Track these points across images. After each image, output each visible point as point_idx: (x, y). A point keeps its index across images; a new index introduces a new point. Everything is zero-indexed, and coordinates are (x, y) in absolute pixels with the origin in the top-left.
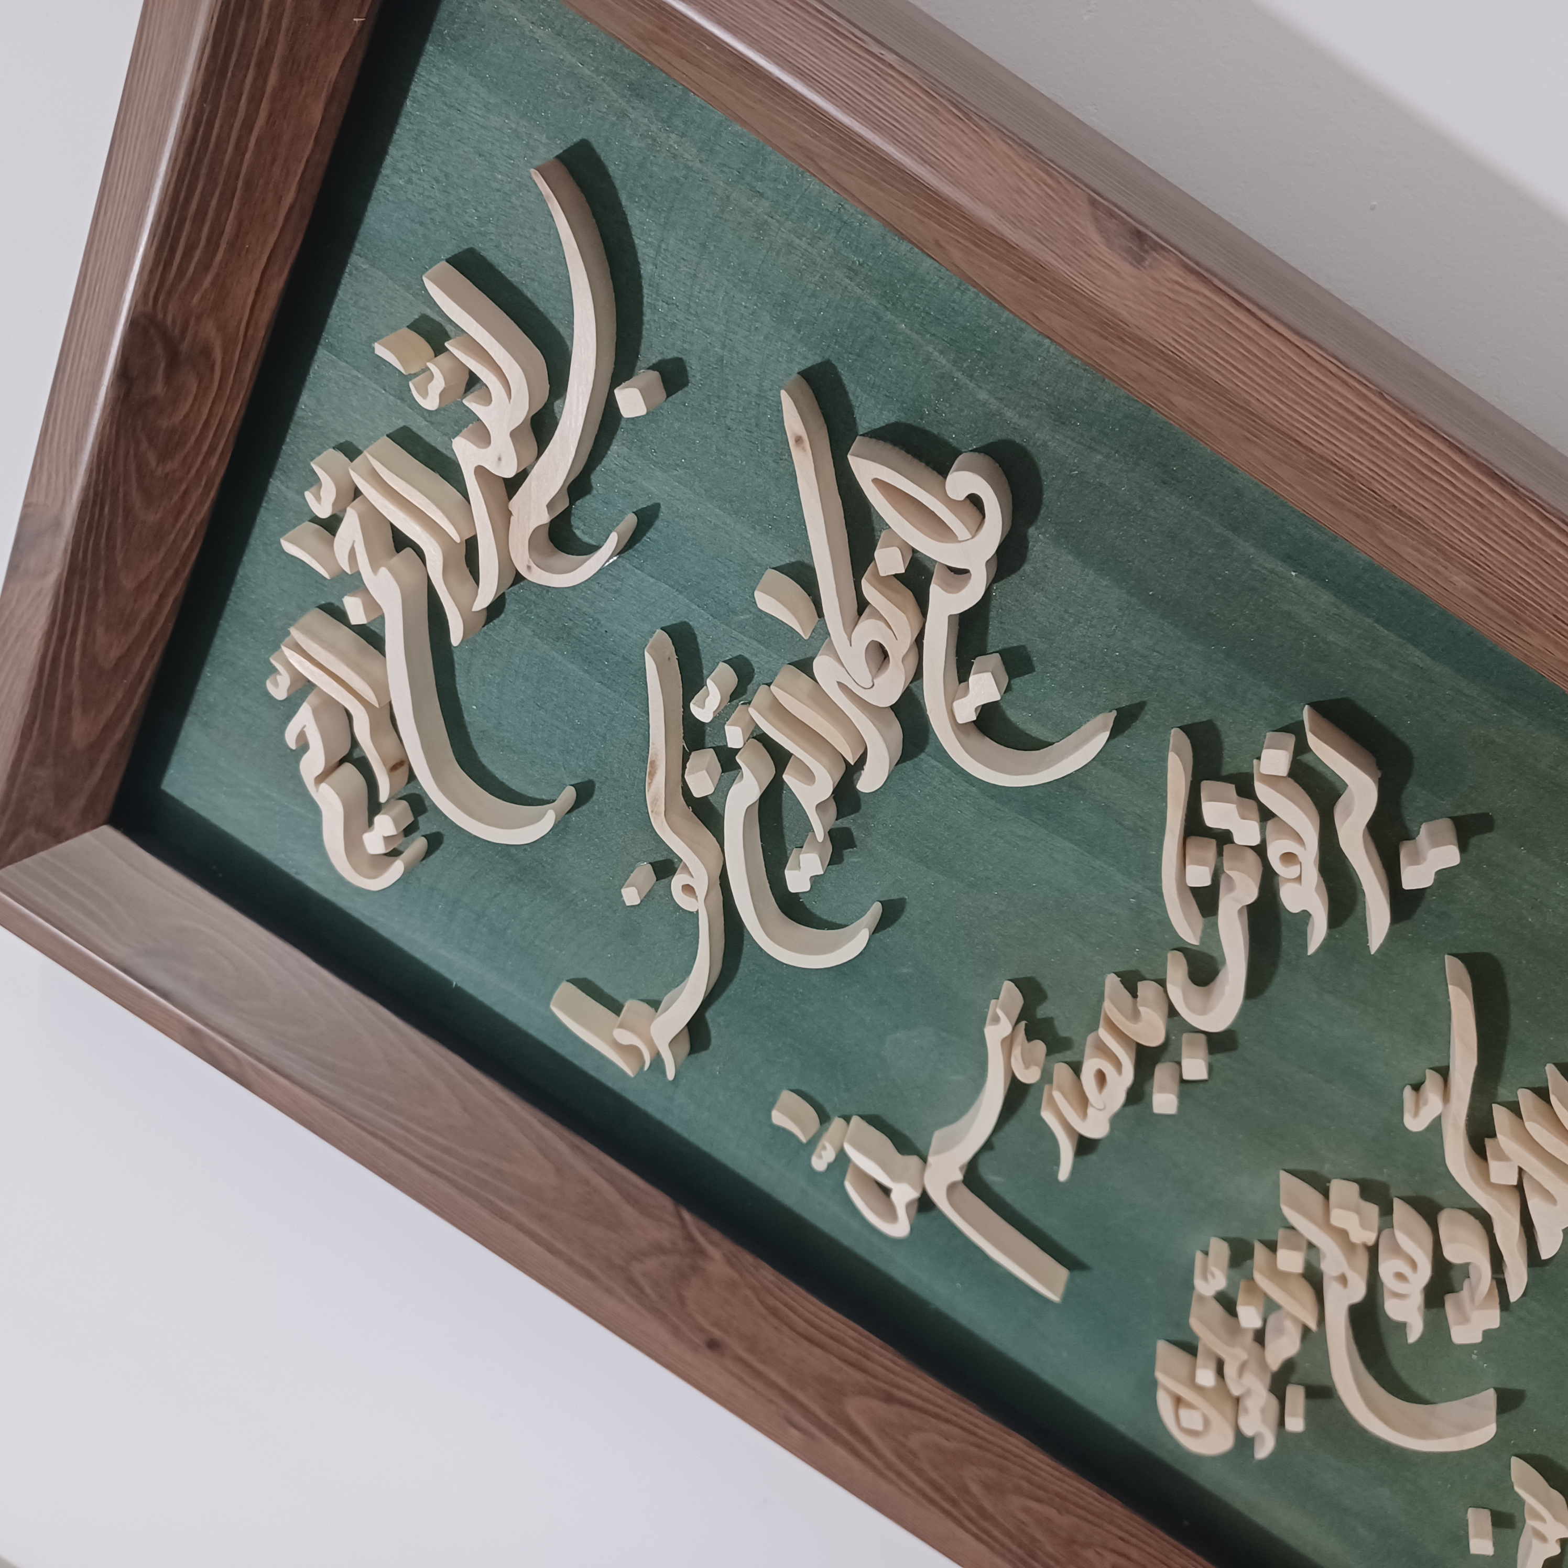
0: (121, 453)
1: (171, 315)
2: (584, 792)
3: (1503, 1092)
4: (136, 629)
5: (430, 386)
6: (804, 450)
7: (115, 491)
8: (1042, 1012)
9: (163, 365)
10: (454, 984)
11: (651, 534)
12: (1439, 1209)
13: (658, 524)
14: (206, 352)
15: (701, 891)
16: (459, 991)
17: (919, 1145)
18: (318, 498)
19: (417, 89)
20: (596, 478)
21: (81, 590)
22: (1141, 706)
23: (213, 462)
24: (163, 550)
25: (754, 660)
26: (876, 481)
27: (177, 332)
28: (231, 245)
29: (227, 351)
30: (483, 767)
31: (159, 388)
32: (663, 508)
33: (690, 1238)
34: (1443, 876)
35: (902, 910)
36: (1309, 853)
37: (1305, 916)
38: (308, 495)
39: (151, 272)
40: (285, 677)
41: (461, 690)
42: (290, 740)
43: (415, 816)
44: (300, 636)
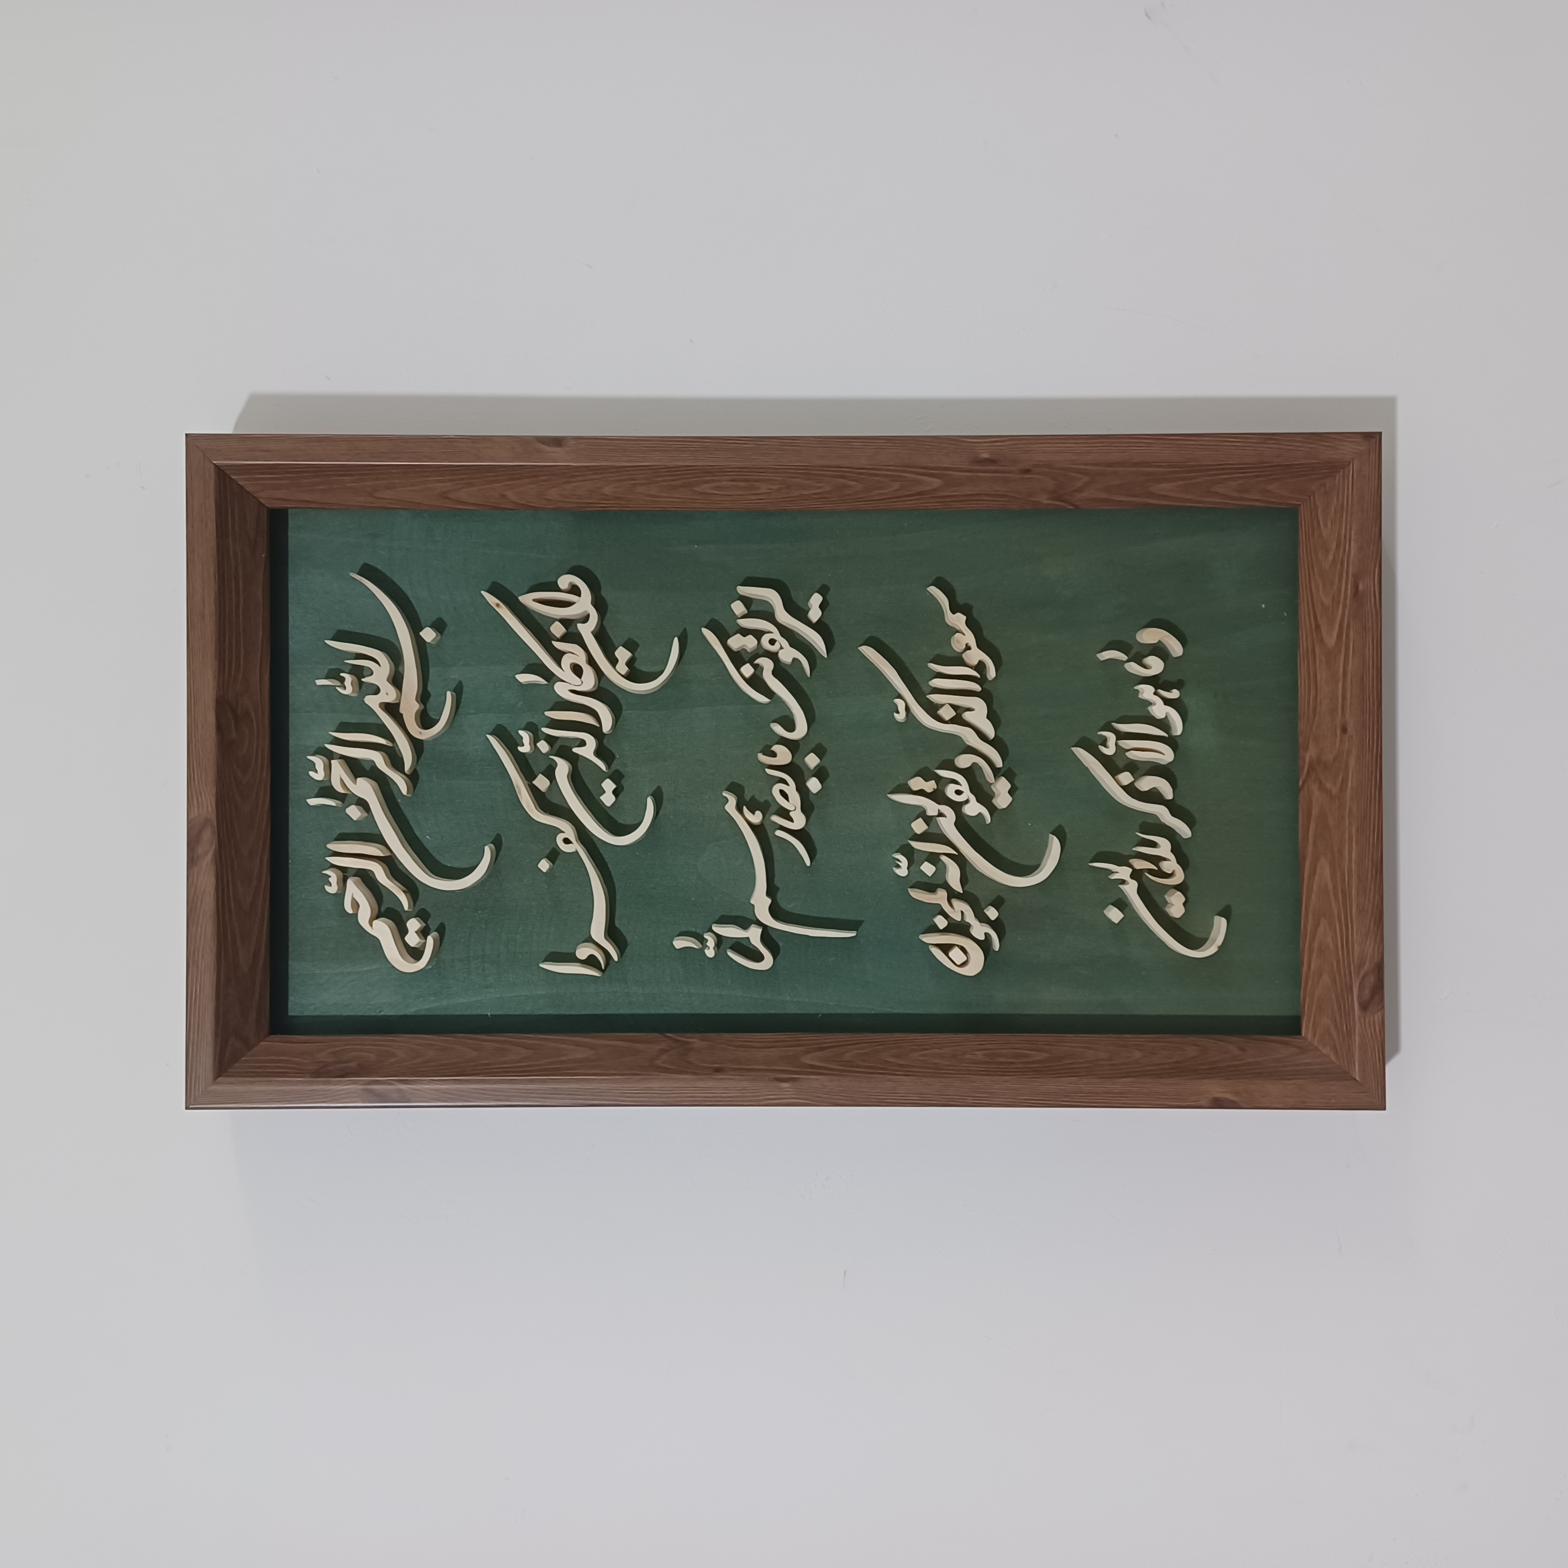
0: (226, 771)
1: (230, 696)
2: (497, 843)
3: (925, 689)
4: (255, 881)
5: (346, 683)
6: (501, 607)
7: (228, 793)
8: (747, 797)
9: (233, 722)
10: (489, 1014)
11: (464, 696)
12: (953, 761)
13: (465, 689)
14: (248, 713)
15: (572, 837)
17: (751, 917)
18: (316, 772)
19: (291, 585)
20: (429, 689)
21: (226, 856)
22: (685, 630)
23: (264, 774)
25: (534, 721)
26: (534, 600)
27: (235, 703)
28: (245, 659)
29: (256, 714)
31: (234, 735)
32: (463, 681)
33: (677, 1041)
34: (822, 607)
35: (662, 793)
36: (776, 635)
37: (795, 660)
38: (312, 774)
39: (219, 674)
40: (333, 877)
41: (418, 833)
42: (349, 909)
43: (426, 923)
44: (333, 846)
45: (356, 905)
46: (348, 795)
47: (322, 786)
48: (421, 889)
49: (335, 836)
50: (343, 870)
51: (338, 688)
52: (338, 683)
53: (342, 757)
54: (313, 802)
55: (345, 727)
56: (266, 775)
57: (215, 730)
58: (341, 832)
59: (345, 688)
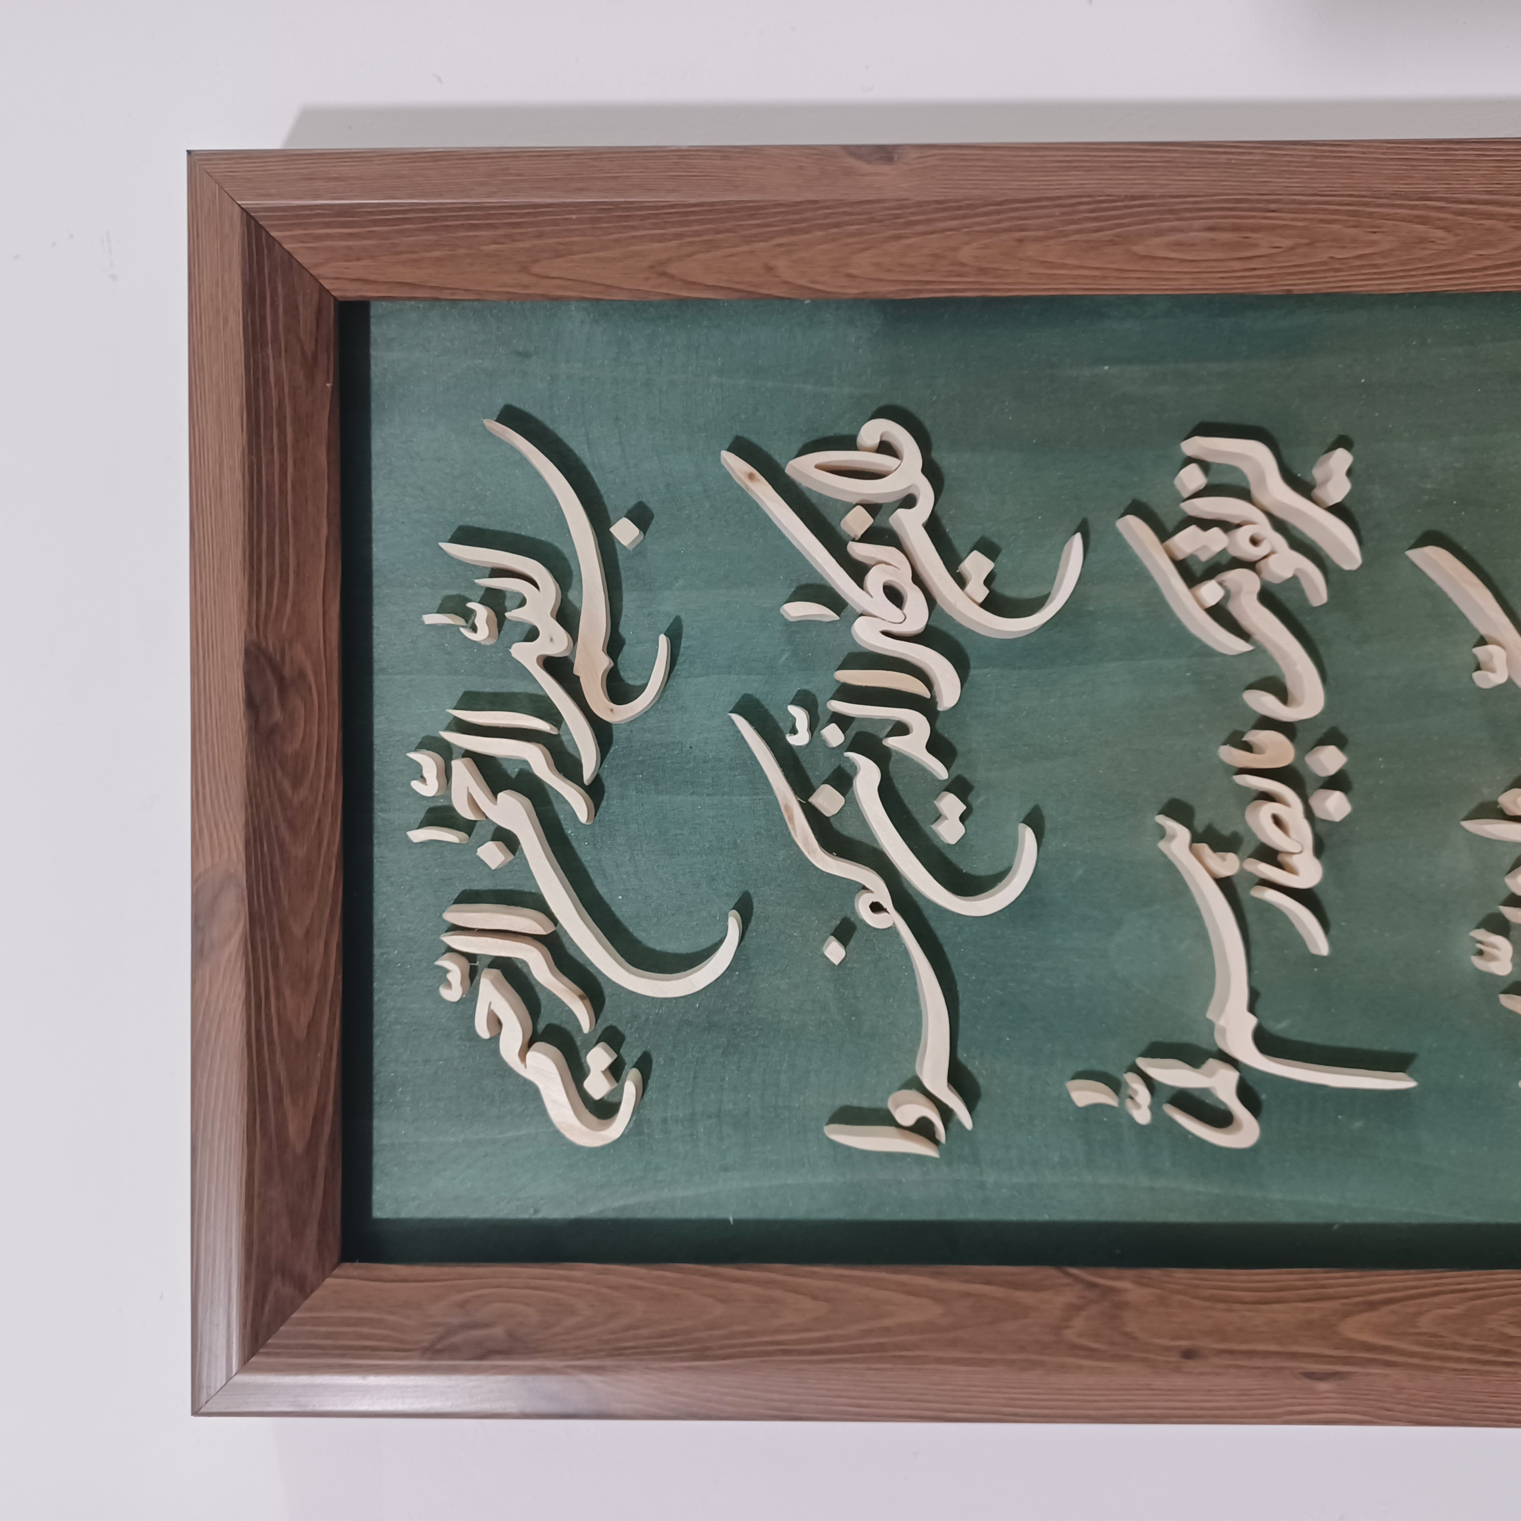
0: (264, 782)
1: (271, 644)
4: (315, 987)
5: (475, 622)
6: (759, 480)
7: (267, 824)
8: (1200, 827)
9: (275, 691)
11: (685, 642)
13: (686, 631)
14: (302, 675)
15: (886, 901)
16: (741, 1224)
18: (424, 780)
20: (623, 630)
21: (263, 941)
22: (1085, 521)
23: (332, 786)
24: (317, 888)
25: (812, 687)
26: (818, 467)
27: (278, 657)
28: (297, 574)
29: (316, 673)
30: (654, 951)
31: (278, 715)
32: (683, 616)
33: (1092, 1286)
34: (1352, 474)
35: (1043, 819)
36: (1264, 527)
37: (1298, 573)
38: (416, 785)
39: (250, 602)
40: (455, 972)
41: (602, 890)
42: (482, 1030)
43: (617, 1052)
44: (454, 916)
45: (496, 1023)
46: (478, 823)
47: (432, 805)
48: (607, 991)
49: (455, 896)
50: (471, 957)
51: (462, 630)
52: (460, 621)
53: (468, 754)
54: (419, 835)
55: (471, 701)
56: (334, 788)
57: (242, 706)
58: (467, 888)
59: (474, 629)
